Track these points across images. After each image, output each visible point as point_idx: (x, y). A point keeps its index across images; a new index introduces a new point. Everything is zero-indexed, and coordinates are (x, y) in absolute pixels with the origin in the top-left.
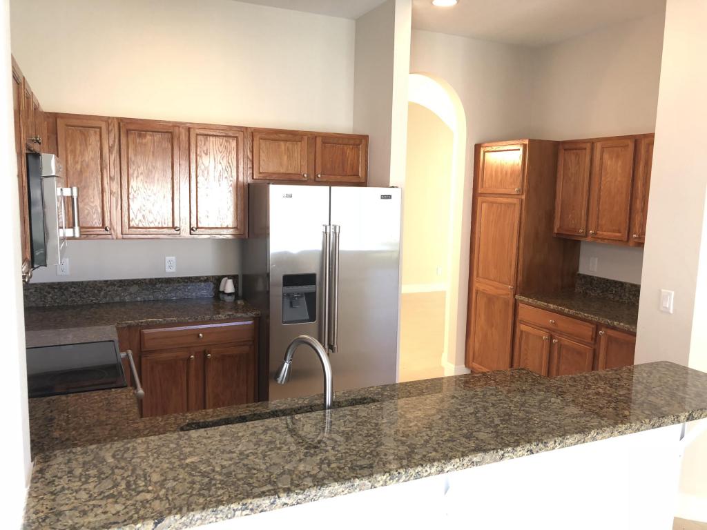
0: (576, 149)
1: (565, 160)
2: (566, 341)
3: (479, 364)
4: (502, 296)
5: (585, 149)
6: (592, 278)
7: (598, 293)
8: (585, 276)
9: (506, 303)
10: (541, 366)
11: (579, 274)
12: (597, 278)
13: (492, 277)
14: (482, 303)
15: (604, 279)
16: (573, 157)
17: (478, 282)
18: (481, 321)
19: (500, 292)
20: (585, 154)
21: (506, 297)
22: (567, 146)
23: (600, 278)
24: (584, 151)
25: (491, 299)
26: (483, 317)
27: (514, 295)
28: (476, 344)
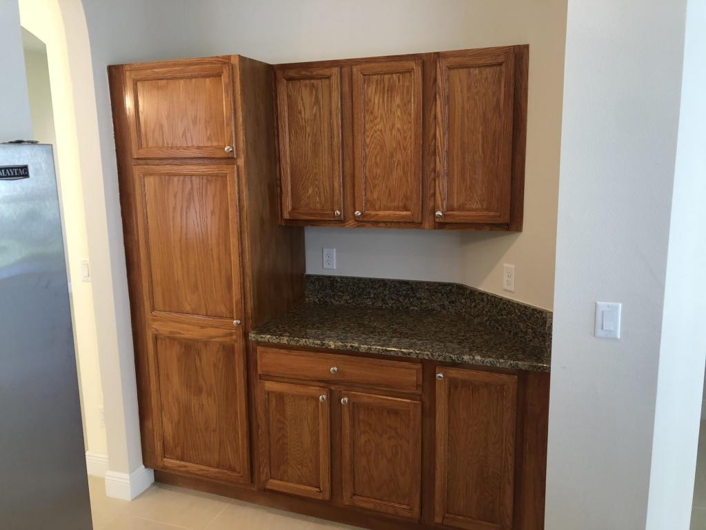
0: (311, 78)
1: (289, 97)
2: (365, 397)
3: (177, 459)
4: (217, 339)
5: (329, 78)
6: (332, 280)
7: (346, 301)
8: (319, 278)
9: (228, 350)
10: (316, 443)
11: (309, 276)
12: (341, 277)
13: (188, 308)
14: (170, 357)
15: (354, 278)
16: (305, 93)
17: (154, 320)
18: (171, 387)
19: (211, 332)
20: (330, 87)
21: (227, 339)
22: (292, 73)
23: (347, 278)
24: (327, 81)
25: (189, 348)
26: (176, 380)
27: (246, 335)
28: (166, 425)
